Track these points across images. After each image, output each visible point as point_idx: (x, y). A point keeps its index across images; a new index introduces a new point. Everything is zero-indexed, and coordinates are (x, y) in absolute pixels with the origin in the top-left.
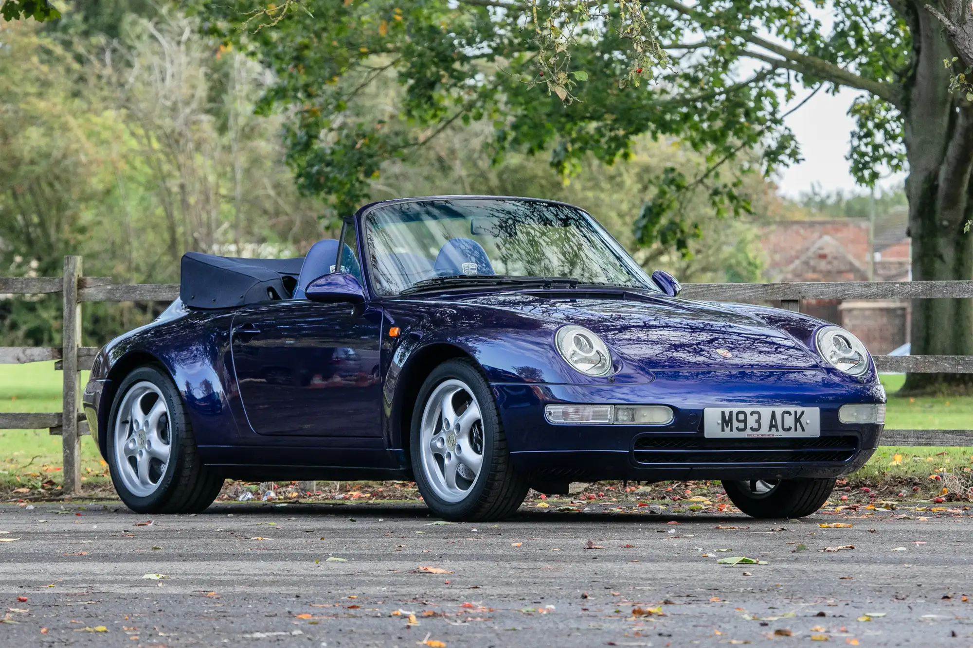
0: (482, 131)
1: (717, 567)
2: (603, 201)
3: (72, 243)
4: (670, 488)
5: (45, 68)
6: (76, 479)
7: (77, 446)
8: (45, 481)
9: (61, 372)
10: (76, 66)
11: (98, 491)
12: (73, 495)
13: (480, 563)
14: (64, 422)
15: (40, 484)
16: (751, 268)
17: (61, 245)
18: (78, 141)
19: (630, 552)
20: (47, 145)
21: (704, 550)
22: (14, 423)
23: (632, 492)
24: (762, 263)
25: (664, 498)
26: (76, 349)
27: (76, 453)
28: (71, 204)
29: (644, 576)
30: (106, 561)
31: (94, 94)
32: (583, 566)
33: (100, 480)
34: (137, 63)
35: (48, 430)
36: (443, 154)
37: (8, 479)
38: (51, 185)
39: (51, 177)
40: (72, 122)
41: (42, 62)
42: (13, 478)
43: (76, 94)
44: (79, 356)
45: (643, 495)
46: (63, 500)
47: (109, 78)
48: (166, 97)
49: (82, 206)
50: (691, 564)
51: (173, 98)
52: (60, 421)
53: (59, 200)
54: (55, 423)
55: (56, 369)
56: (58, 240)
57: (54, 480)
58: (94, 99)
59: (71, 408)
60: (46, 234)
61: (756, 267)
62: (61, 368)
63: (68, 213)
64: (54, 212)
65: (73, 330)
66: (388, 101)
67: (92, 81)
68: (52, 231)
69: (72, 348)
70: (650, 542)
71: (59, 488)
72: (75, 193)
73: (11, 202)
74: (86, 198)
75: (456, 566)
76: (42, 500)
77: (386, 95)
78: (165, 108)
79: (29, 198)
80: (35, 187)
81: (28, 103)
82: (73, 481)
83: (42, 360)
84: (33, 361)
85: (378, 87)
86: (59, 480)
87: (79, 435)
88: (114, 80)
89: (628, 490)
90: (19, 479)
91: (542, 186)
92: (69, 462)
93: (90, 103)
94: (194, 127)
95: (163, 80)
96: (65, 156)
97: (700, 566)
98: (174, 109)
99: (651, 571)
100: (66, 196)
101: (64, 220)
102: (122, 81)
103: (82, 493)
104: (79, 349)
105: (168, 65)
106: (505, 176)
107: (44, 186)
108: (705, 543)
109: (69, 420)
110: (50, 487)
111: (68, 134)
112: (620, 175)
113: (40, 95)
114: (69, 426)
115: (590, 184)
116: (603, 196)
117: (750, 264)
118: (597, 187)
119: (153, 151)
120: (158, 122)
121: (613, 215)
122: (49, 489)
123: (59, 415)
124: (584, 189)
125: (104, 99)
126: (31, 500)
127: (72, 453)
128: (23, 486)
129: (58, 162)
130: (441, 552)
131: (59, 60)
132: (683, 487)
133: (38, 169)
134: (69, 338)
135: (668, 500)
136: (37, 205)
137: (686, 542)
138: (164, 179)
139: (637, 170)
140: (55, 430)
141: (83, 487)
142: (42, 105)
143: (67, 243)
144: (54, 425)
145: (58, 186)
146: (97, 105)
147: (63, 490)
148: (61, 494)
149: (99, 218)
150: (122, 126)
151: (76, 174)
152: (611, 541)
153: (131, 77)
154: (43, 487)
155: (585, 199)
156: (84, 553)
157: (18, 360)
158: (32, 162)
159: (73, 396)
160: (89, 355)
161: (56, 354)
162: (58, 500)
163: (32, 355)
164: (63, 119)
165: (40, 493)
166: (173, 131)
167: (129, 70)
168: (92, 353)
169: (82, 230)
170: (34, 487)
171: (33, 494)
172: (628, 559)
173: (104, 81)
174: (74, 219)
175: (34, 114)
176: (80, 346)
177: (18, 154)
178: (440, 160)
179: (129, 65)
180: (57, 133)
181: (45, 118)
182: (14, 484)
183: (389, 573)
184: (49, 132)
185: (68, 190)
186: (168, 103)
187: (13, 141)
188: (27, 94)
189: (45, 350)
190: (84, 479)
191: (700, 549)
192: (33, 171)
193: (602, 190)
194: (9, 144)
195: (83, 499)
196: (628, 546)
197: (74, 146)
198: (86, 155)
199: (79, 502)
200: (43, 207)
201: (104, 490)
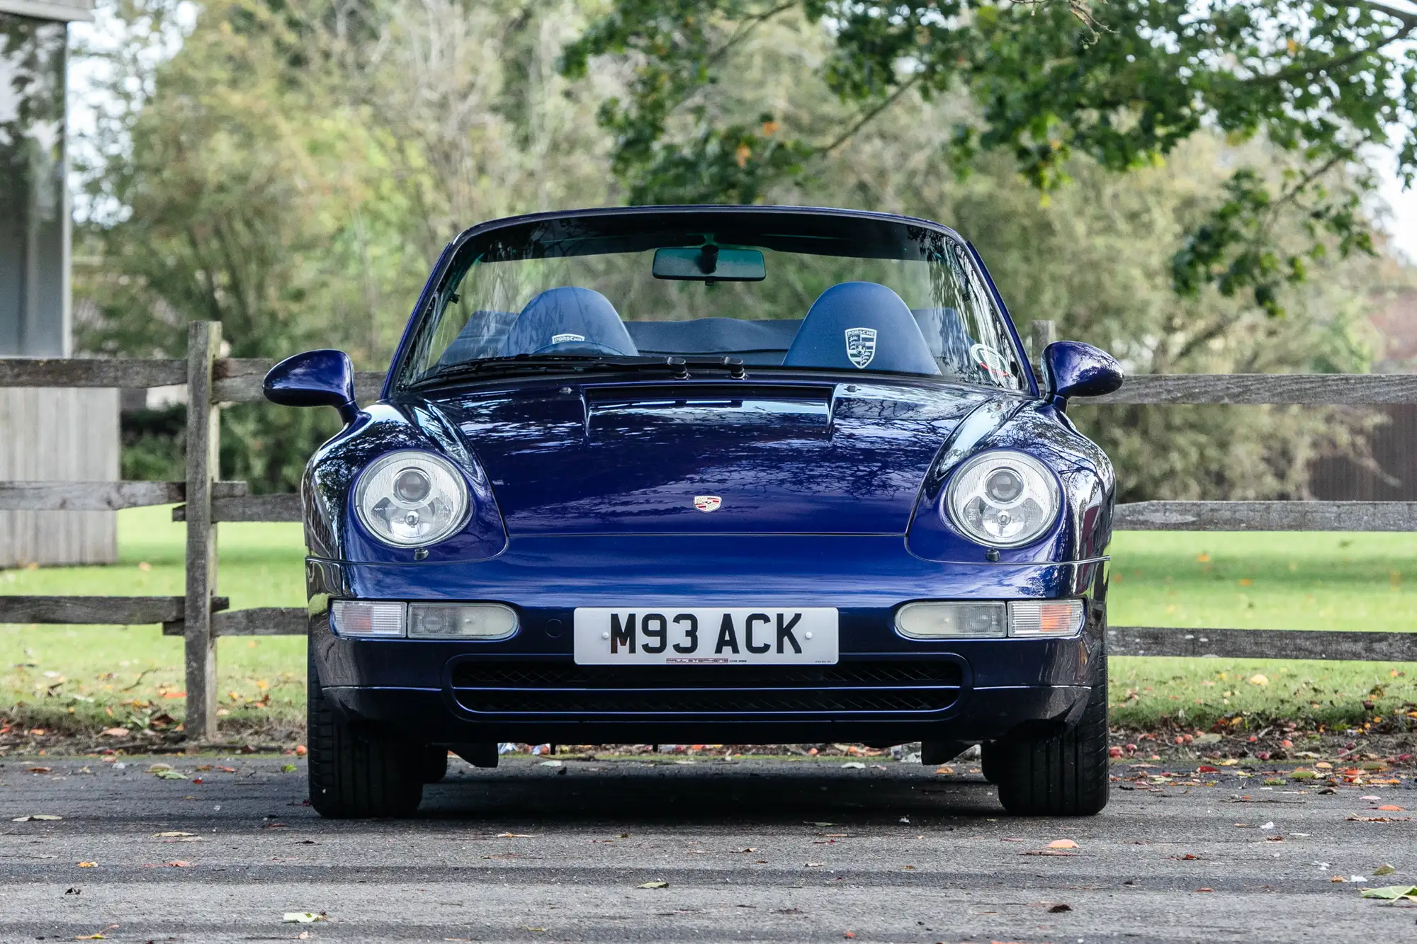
0: (929, 141)
1: (1362, 905)
2: (1119, 252)
3: (281, 316)
4: (1253, 737)
5: (241, 41)
6: (208, 713)
7: (210, 655)
8: (158, 715)
9: (184, 525)
10: (290, 38)
11: (246, 733)
12: (203, 741)
13: (914, 891)
14: (188, 612)
15: (147, 721)
16: (1355, 360)
17: (265, 321)
18: (292, 155)
19: (1195, 870)
20: (243, 161)
21: (1332, 866)
22: (102, 613)
23: (1187, 743)
24: (1372, 353)
25: (1244, 755)
26: (209, 485)
27: (209, 667)
28: (280, 255)
29: (1224, 923)
30: (218, 880)
31: (318, 81)
32: (1108, 900)
33: (252, 713)
34: (385, 33)
35: (160, 626)
36: (867, 178)
37: (92, 712)
38: (248, 224)
39: (249, 213)
40: (284, 126)
41: (238, 30)
42: (100, 710)
43: (290, 83)
44: (214, 498)
45: (1206, 749)
46: (183, 751)
47: (343, 54)
48: (431, 87)
49: (298, 258)
50: (1311, 897)
51: (443, 88)
52: (182, 610)
53: (262, 249)
54: (172, 615)
55: (175, 519)
56: (260, 312)
57: (171, 715)
58: (316, 89)
59: (201, 589)
60: (242, 303)
61: (1362, 358)
62: (183, 518)
63: (277, 268)
64: (253, 267)
65: (205, 451)
66: (781, 92)
67: (316, 61)
68: (251, 298)
69: (203, 483)
70: (1232, 848)
71: (180, 728)
72: (287, 238)
73: (187, 251)
74: (305, 246)
75: (867, 899)
76: (146, 751)
77: (778, 84)
78: (429, 104)
79: (215, 244)
80: (224, 226)
81: (215, 95)
82: (203, 716)
83: (150, 504)
84: (135, 505)
85: (764, 70)
86: (180, 714)
87: (213, 635)
88: (350, 58)
89: (1180, 740)
90: (110, 713)
91: (1024, 229)
92: (196, 683)
93: (311, 96)
94: (475, 134)
95: (426, 58)
96: (271, 180)
97: (1329, 901)
98: (442, 105)
99: (1237, 913)
100: (272, 241)
101: (268, 281)
102: (361, 60)
103: (219, 738)
104: (214, 485)
105: (433, 35)
106: (965, 212)
107: (239, 226)
108: (1334, 851)
109: (197, 610)
110: (164, 726)
111: (275, 144)
112: (1148, 210)
113: (234, 84)
114: (196, 618)
115: (1099, 225)
116: (1119, 244)
117: (1352, 352)
118: (1109, 229)
119: (411, 170)
120: (418, 125)
121: (1137, 273)
122: (163, 731)
123: (180, 601)
124: (1090, 232)
125: (333, 89)
126: (127, 750)
127: (201, 668)
128: (118, 724)
129: (260, 189)
130: (842, 866)
131: (263, 27)
132: (1277, 735)
133: (230, 200)
134: (198, 465)
135: (1251, 759)
136: (228, 256)
137: (1296, 848)
138: (425, 215)
139: (1173, 203)
140: (173, 626)
141: (220, 727)
142: (237, 99)
143: (273, 316)
144: (170, 619)
145: (258, 225)
146: (323, 100)
147: (186, 733)
148: (182, 738)
149: (325, 277)
150: (362, 133)
151: (289, 208)
152: (1157, 847)
153: (375, 53)
154: (152, 727)
155: (1090, 249)
156: (182, 863)
157: (109, 503)
158: (221, 188)
159: (204, 567)
160: (233, 496)
161: (174, 494)
162: (175, 751)
163: (133, 495)
164: (269, 122)
165: (145, 738)
166: (441, 139)
167: (372, 44)
168: (238, 492)
169: (299, 296)
170: (136, 727)
171: (134, 739)
172: (1188, 885)
173: (333, 61)
174: (284, 278)
175: (224, 112)
176: (217, 480)
177: (197, 176)
178: (862, 187)
179: (374, 36)
180: (260, 144)
181: (239, 119)
182: (102, 721)
183: (740, 911)
184: (247, 139)
185: (275, 232)
186: (434, 96)
187: (190, 155)
188: (212, 83)
189: (155, 486)
190: (224, 713)
191: (1324, 866)
192: (221, 203)
193: (1119, 234)
194: (184, 159)
195: (219, 748)
196: (1188, 858)
197: (286, 164)
198: (305, 176)
199: (212, 754)
200: (237, 258)
201: (256, 733)
